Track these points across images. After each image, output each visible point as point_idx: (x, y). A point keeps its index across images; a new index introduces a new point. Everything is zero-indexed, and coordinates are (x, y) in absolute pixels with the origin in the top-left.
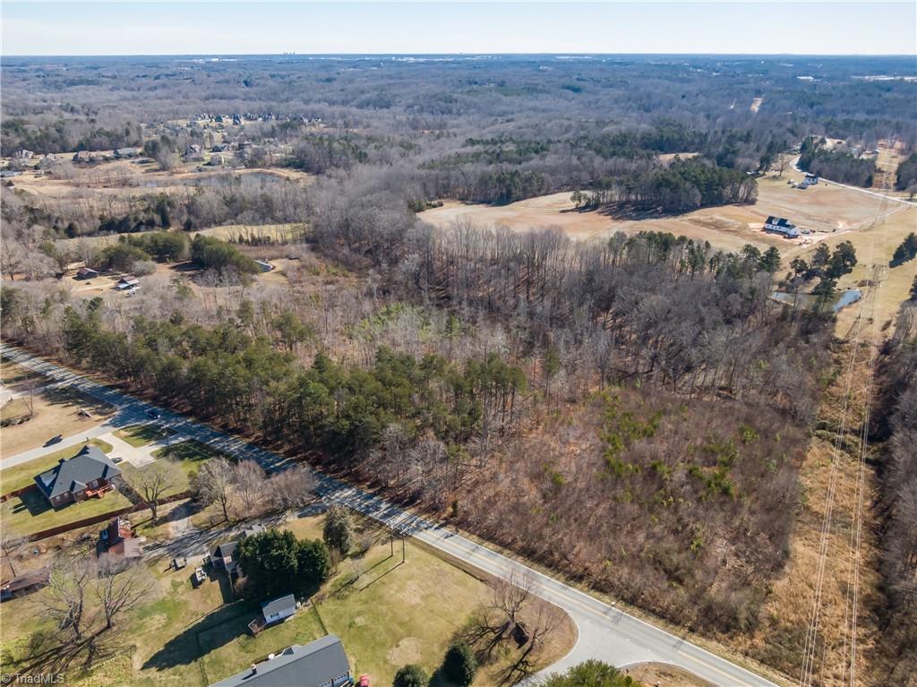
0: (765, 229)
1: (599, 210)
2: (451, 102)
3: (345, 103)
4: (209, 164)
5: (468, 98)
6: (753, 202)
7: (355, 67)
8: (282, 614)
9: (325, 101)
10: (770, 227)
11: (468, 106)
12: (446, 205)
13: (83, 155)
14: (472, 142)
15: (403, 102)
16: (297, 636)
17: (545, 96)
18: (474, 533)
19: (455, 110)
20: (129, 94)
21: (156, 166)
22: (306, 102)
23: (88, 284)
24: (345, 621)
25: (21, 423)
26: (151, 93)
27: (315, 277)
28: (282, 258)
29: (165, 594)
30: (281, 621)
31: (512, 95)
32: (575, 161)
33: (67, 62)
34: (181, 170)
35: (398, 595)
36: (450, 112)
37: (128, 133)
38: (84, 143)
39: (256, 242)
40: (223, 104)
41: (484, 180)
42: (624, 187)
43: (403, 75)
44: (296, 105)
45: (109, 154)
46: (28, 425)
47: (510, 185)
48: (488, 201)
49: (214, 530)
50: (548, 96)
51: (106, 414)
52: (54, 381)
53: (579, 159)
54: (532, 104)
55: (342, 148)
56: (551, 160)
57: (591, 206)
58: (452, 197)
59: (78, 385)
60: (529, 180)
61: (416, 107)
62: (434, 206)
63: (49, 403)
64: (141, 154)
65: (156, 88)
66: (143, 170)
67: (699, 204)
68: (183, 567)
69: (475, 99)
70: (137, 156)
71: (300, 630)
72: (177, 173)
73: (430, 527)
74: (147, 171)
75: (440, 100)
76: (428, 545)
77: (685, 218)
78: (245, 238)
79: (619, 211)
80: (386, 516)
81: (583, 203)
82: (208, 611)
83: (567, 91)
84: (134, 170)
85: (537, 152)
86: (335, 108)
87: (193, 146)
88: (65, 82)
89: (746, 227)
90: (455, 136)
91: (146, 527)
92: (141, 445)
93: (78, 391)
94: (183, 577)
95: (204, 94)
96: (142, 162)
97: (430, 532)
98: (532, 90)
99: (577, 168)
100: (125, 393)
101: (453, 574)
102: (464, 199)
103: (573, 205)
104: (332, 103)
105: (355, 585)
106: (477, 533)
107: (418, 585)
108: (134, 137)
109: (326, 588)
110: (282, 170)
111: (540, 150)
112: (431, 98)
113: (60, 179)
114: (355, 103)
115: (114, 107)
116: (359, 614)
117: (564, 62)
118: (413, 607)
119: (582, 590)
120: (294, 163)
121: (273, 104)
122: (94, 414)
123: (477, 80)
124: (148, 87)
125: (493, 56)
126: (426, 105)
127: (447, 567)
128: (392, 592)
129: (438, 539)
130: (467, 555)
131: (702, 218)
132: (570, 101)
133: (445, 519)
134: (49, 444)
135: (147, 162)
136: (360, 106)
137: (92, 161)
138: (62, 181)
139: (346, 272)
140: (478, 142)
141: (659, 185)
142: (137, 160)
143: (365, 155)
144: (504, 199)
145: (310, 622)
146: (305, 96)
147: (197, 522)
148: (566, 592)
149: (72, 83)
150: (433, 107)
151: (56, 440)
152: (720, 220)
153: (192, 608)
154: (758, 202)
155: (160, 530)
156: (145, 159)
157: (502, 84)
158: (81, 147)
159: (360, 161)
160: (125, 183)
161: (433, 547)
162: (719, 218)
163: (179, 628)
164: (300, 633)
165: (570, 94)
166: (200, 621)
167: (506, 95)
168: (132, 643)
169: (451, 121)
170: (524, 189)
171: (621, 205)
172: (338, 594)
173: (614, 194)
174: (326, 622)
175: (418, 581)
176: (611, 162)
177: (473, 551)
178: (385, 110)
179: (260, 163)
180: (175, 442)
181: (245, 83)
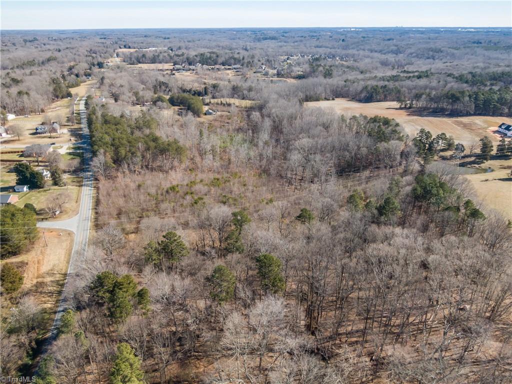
0: (497, 131)
1: (409, 110)
8: (20, 190)
10: (500, 130)
12: (336, 100)
13: (217, 66)
18: (97, 192)
21: (240, 73)
27: (226, 120)
28: (226, 111)
33: (277, 30)
37: (243, 59)
38: (225, 62)
46: (54, 139)
47: (373, 92)
48: (360, 101)
51: (77, 141)
52: (81, 131)
57: (407, 108)
59: (85, 133)
62: (329, 100)
63: (69, 135)
64: (240, 68)
66: (234, 75)
67: (472, 113)
70: (237, 69)
73: (91, 187)
76: (81, 190)
78: (223, 102)
79: (419, 111)
80: (87, 181)
81: (403, 105)
84: (230, 74)
87: (262, 66)
88: (263, 38)
89: (486, 128)
92: (69, 150)
93: (82, 134)
96: (237, 71)
97: (88, 188)
102: (351, 99)
103: (398, 106)
105: (48, 191)
109: (40, 190)
111: (424, 76)
112: (427, 50)
116: (36, 197)
120: (300, 77)
122: (74, 140)
130: (84, 195)
134: (51, 144)
135: (239, 71)
137: (219, 69)
144: (369, 100)
148: (88, 211)
149: (266, 39)
151: (54, 144)
158: (223, 64)
170: (385, 96)
172: (40, 192)
174: (26, 195)
177: (88, 195)
180: (78, 151)
181: (343, 40)
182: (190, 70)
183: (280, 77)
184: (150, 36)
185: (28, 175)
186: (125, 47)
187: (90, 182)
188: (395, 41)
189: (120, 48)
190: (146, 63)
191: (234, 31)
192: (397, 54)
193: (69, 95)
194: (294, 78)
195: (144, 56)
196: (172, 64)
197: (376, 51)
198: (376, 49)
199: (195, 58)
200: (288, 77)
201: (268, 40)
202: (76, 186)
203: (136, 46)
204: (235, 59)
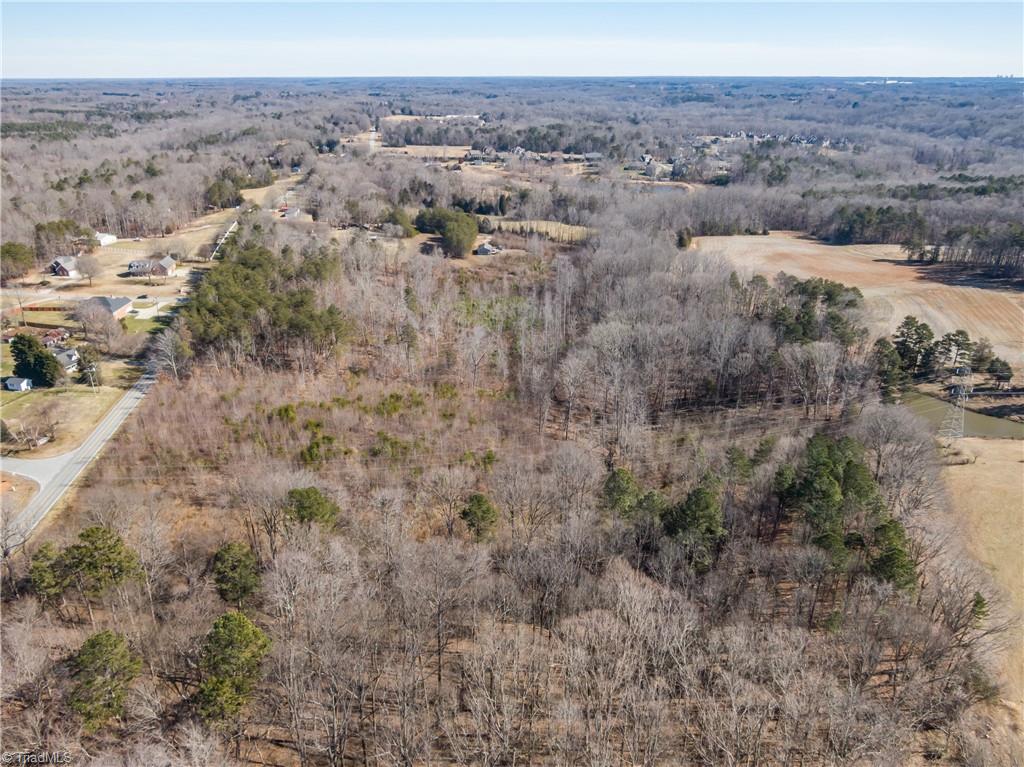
8: (15, 387)
12: (770, 234)
24: (23, 403)
30: (13, 390)
47: (855, 222)
48: (825, 240)
57: (921, 262)
62: (753, 234)
81: (916, 255)
91: (76, 340)
96: (591, 166)
103: (905, 255)
105: (61, 394)
116: (34, 403)
120: (720, 180)
129: (131, 397)
135: (594, 166)
149: (689, 99)
156: (596, 163)
158: (568, 150)
172: (47, 393)
173: (964, 251)
181: (855, 105)
182: (497, 159)
183: (677, 181)
184: (462, 92)
185: (32, 360)
186: (403, 112)
187: (150, 382)
188: (975, 108)
189: (394, 113)
190: (422, 144)
191: (633, 83)
192: (965, 138)
193: (239, 201)
194: (706, 183)
195: (419, 130)
196: (468, 148)
197: (921, 130)
198: (923, 125)
200: (693, 180)
201: (692, 103)
202: (120, 387)
203: (422, 110)
204: (595, 140)
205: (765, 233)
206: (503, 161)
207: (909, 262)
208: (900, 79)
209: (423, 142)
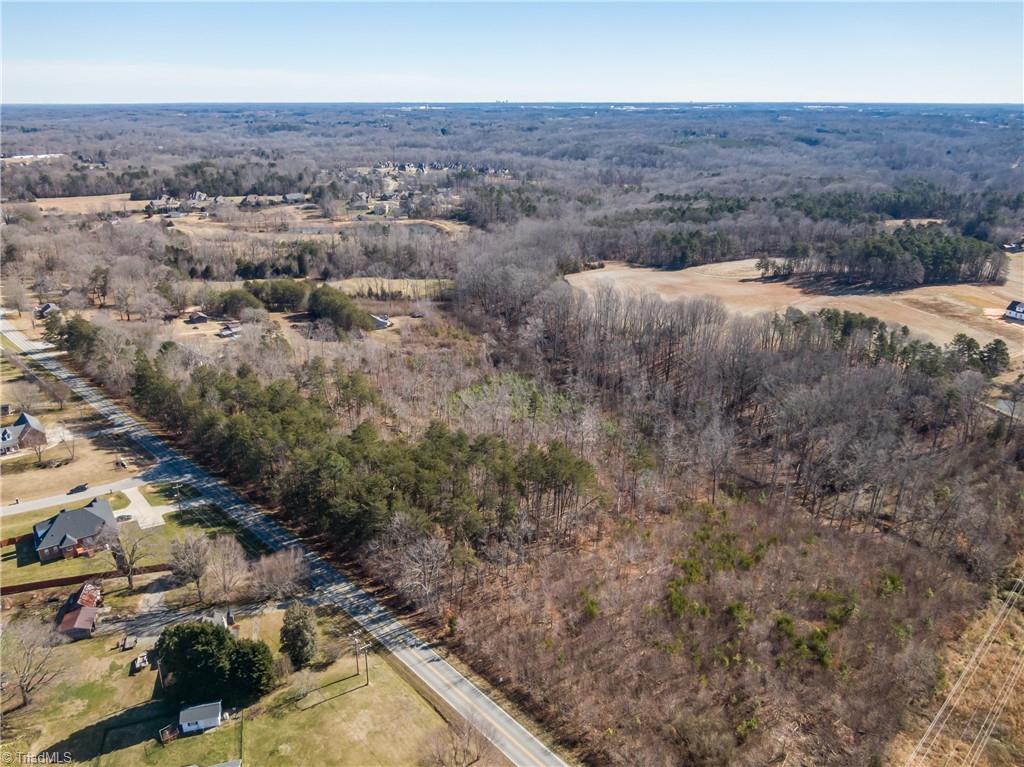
0: (1005, 317)
1: (789, 281)
2: (655, 154)
3: (540, 153)
4: (372, 213)
5: (677, 150)
6: (1001, 283)
7: (565, 116)
8: (202, 724)
9: (518, 151)
10: (1013, 314)
11: (675, 158)
12: (607, 266)
13: (252, 198)
14: (661, 197)
15: (602, 153)
16: (209, 753)
17: (772, 148)
18: (466, 662)
19: (658, 163)
20: (323, 140)
21: (318, 213)
22: (498, 152)
23: (195, 328)
24: (268, 747)
25: (58, 466)
26: (346, 140)
27: (431, 338)
28: (406, 315)
29: (98, 677)
30: (200, 732)
31: (730, 147)
32: (775, 223)
33: (278, 109)
34: (342, 218)
35: (343, 724)
36: (654, 165)
37: (300, 178)
38: (257, 186)
39: (384, 297)
40: (412, 152)
41: (657, 240)
42: (823, 255)
43: (614, 125)
44: (488, 154)
45: (278, 198)
46: (64, 470)
47: (686, 248)
48: (657, 265)
49: (183, 611)
50: (776, 148)
51: (142, 466)
52: (112, 426)
53: (781, 220)
54: (751, 157)
55: (510, 199)
56: (747, 220)
57: (780, 277)
58: (621, 259)
59: (133, 432)
60: (712, 242)
61: (615, 159)
62: (593, 268)
63: (95, 447)
64: (308, 200)
65: (351, 135)
66: (305, 216)
67: (921, 281)
68: (131, 648)
69: (685, 151)
70: (303, 202)
71: (215, 747)
72: (337, 220)
73: (418, 646)
74: (308, 218)
75: (644, 151)
76: (406, 668)
77: (900, 297)
79: (812, 284)
80: (373, 621)
81: (770, 272)
82: (130, 706)
83: (800, 144)
84: (295, 215)
85: (731, 210)
86: (527, 159)
87: (360, 194)
88: (268, 127)
89: (979, 312)
90: (648, 191)
91: (118, 596)
92: (159, 504)
93: (130, 438)
94: (124, 660)
95: (396, 142)
96: (307, 208)
97: (414, 651)
98: (757, 142)
99: (776, 232)
100: (172, 446)
101: (419, 710)
102: (632, 262)
103: (758, 273)
104: (525, 153)
105: (299, 704)
106: (471, 662)
107: (371, 716)
108: (307, 181)
109: (267, 701)
110: (446, 222)
111: (736, 207)
112: (634, 149)
113: (222, 221)
114: (551, 153)
115: (300, 153)
116: (289, 740)
117: (810, 112)
118: (353, 744)
119: (567, 761)
120: (459, 215)
121: (463, 153)
122: (131, 464)
123: (696, 130)
124: (343, 133)
125: (727, 105)
126: (627, 156)
127: (416, 700)
128: (338, 720)
129: (420, 662)
130: (445, 689)
131: (922, 298)
132: (801, 155)
133: (441, 638)
134: (73, 492)
135: (311, 208)
136: (554, 157)
137: (258, 205)
138: (224, 224)
139: (468, 335)
140: (668, 198)
141: (868, 255)
142: (301, 206)
143: (535, 208)
144: (677, 263)
145: (230, 739)
146: (499, 146)
147: (170, 598)
148: (546, 759)
149: (275, 129)
150: (634, 159)
151: (81, 489)
152: (945, 303)
153: (116, 698)
154: (1008, 283)
155: (129, 601)
156: (310, 205)
157: (724, 135)
158: (254, 191)
159: (528, 216)
160: (283, 228)
161: (409, 671)
162: (945, 299)
163: (94, 718)
164: (213, 751)
165: (804, 146)
166: (118, 714)
167: (724, 147)
168: (38, 727)
169: (648, 174)
170: (704, 254)
171: (819, 277)
172: (276, 710)
173: (813, 263)
174: (248, 742)
175: (372, 712)
176: (819, 226)
177: (455, 684)
178: (580, 161)
179: (424, 214)
180: (195, 504)
181: (443, 131)
187: (394, 626)
191: (180, 111)
194: (447, 218)
195: (44, 179)
196: (128, 196)
199: (183, 179)
200: (430, 217)
205: (602, 266)
206: (203, 210)
207: (765, 279)
208: (431, 105)
209: (53, 193)
